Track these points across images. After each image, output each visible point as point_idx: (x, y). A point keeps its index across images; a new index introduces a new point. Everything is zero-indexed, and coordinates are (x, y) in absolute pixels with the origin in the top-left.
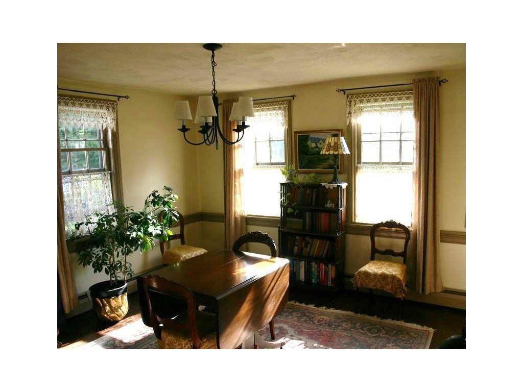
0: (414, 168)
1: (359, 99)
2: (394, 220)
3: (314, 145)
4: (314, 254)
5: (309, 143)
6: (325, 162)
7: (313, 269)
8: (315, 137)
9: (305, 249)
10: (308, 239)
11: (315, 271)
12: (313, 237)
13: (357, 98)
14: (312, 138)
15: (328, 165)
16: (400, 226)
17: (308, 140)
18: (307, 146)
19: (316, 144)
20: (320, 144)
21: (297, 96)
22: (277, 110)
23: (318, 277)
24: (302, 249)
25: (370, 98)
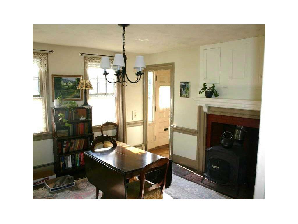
0: (116, 95)
1: (91, 60)
2: (108, 122)
3: (65, 84)
4: (77, 149)
5: (62, 82)
6: (71, 94)
7: (77, 158)
8: (66, 79)
9: (71, 147)
10: (72, 141)
11: (78, 159)
12: (74, 139)
13: (90, 59)
14: (64, 79)
15: (74, 96)
16: (112, 124)
17: (61, 81)
18: (61, 84)
19: (66, 83)
20: (69, 83)
21: (55, 52)
22: (38, 59)
23: (80, 161)
24: (69, 148)
25: (96, 60)
